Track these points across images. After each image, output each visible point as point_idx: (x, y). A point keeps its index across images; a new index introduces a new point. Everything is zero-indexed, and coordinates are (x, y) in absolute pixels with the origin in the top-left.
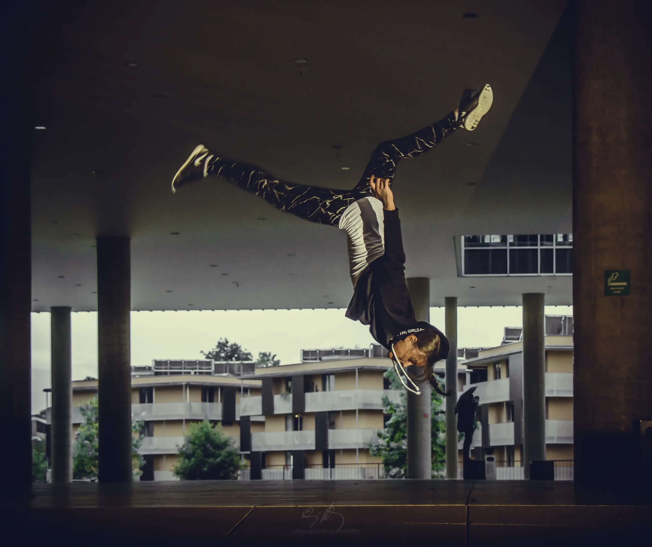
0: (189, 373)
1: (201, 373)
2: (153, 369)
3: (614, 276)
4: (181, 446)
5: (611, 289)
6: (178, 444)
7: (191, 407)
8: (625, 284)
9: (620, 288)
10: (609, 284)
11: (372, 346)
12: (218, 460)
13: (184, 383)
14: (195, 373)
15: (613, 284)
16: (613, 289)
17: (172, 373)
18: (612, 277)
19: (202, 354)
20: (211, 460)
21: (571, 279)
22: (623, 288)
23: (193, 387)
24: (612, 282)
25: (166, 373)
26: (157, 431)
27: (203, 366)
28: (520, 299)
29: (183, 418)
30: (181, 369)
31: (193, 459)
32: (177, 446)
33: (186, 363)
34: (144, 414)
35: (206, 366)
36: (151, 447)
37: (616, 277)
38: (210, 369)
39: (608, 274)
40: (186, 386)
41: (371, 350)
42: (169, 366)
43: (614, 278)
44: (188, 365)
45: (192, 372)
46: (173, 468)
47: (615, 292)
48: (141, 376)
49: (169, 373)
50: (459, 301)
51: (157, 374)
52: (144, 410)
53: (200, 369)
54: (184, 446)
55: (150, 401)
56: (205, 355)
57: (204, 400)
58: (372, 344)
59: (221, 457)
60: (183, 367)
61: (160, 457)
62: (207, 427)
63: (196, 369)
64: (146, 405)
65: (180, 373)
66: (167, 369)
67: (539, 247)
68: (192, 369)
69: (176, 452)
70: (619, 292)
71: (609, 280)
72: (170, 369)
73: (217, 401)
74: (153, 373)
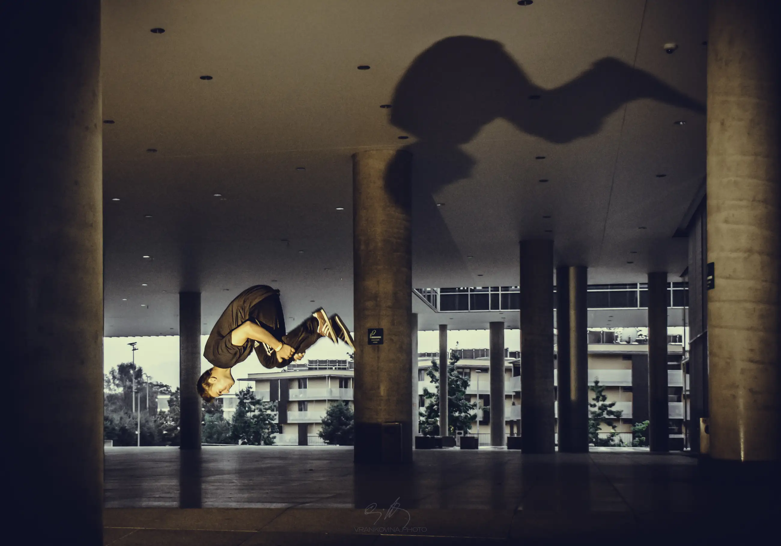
0: (332, 368)
1: (339, 369)
2: (307, 365)
3: (374, 332)
4: (323, 418)
5: (372, 340)
6: (322, 416)
7: (331, 391)
8: (380, 337)
9: (377, 340)
10: (370, 338)
11: (451, 350)
12: (348, 427)
13: (327, 376)
14: (336, 368)
15: (373, 337)
16: (373, 340)
17: (320, 369)
18: (372, 333)
19: (348, 355)
20: (344, 427)
21: (519, 313)
22: (379, 340)
23: (333, 378)
24: (372, 336)
25: (316, 369)
26: (310, 407)
27: (340, 364)
28: (488, 325)
29: (326, 399)
30: (326, 366)
31: (331, 426)
32: (321, 417)
33: (329, 362)
34: (301, 396)
35: (343, 363)
36: (306, 418)
37: (374, 333)
38: (346, 366)
39: (370, 331)
40: (328, 377)
41: (450, 353)
42: (318, 363)
43: (373, 334)
44: (330, 363)
45: (334, 368)
46: (318, 432)
47: (374, 342)
48: (300, 370)
49: (318, 369)
50: (448, 327)
51: (310, 369)
52: (301, 393)
53: (338, 366)
54: (325, 418)
55: (305, 387)
56: (350, 355)
57: (341, 386)
58: (451, 349)
59: (350, 426)
60: (327, 364)
61: (312, 424)
62: (341, 405)
63: (336, 366)
64: (303, 390)
65: (326, 369)
66: (317, 366)
67: (490, 293)
68: (334, 366)
69: (321, 422)
70: (377, 342)
71: (371, 335)
72: (319, 366)
73: (350, 388)
74: (307, 369)
